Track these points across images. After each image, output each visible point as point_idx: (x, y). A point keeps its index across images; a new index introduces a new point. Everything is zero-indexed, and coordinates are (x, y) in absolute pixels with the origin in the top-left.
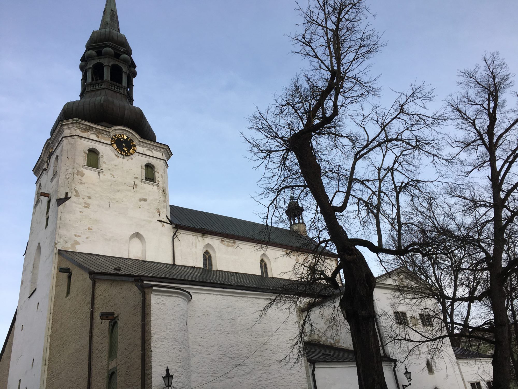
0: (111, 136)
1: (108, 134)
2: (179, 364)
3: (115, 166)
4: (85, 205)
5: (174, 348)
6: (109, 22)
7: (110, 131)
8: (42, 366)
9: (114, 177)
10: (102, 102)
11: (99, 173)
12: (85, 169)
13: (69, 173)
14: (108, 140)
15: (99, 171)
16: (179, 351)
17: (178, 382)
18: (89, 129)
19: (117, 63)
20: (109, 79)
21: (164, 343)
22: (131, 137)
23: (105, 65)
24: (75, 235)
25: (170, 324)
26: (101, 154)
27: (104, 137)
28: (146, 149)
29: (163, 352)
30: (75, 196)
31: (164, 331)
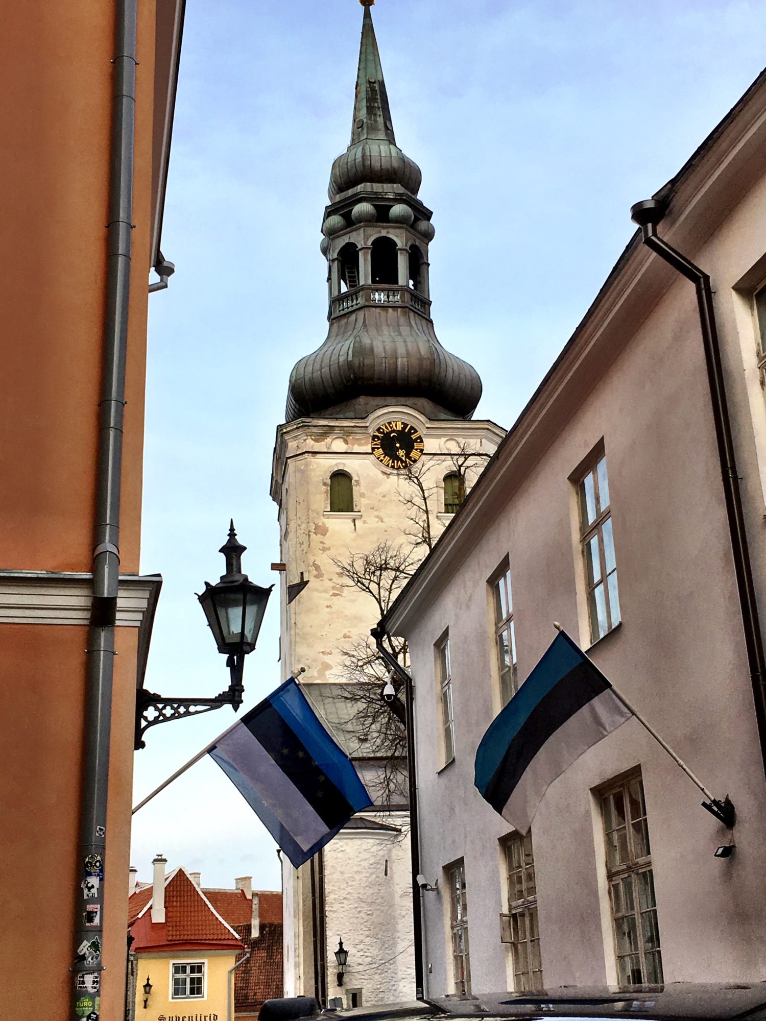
0: (372, 434)
1: (363, 430)
2: (367, 933)
3: (383, 497)
4: (334, 591)
5: (360, 912)
6: (365, 120)
7: (367, 425)
8: (294, 880)
9: (382, 521)
10: (350, 358)
11: (354, 520)
12: (328, 518)
13: (302, 532)
14: (366, 444)
15: (354, 517)
16: (368, 915)
17: (364, 957)
18: (328, 431)
19: (384, 233)
20: (370, 282)
21: (343, 905)
22: (411, 422)
23: (359, 247)
24: (323, 652)
25: (352, 879)
26: (355, 478)
27: (358, 439)
28: (443, 439)
29: (342, 918)
30: (315, 577)
31: (344, 889)
